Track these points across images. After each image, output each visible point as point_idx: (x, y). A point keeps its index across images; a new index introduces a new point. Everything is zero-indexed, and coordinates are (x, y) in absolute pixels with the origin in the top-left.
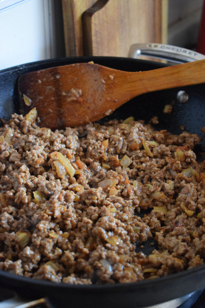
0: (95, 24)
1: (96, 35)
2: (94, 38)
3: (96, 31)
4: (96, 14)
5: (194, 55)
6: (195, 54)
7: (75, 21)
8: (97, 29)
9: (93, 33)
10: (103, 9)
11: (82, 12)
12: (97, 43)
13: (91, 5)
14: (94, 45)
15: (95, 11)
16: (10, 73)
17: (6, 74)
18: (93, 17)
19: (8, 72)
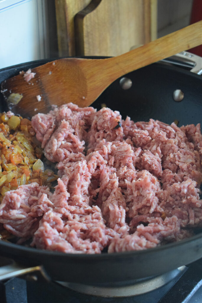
0: (87, 26)
1: (88, 36)
2: (85, 39)
3: (88, 33)
4: (88, 16)
5: (190, 56)
6: (192, 56)
7: (67, 22)
8: (89, 30)
9: (85, 34)
10: (95, 11)
11: (75, 14)
12: (89, 44)
13: (83, 8)
14: (86, 46)
15: (87, 13)
16: (15, 70)
17: (11, 71)
18: (85, 19)
19: (13, 69)
